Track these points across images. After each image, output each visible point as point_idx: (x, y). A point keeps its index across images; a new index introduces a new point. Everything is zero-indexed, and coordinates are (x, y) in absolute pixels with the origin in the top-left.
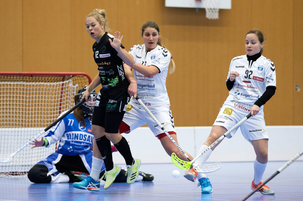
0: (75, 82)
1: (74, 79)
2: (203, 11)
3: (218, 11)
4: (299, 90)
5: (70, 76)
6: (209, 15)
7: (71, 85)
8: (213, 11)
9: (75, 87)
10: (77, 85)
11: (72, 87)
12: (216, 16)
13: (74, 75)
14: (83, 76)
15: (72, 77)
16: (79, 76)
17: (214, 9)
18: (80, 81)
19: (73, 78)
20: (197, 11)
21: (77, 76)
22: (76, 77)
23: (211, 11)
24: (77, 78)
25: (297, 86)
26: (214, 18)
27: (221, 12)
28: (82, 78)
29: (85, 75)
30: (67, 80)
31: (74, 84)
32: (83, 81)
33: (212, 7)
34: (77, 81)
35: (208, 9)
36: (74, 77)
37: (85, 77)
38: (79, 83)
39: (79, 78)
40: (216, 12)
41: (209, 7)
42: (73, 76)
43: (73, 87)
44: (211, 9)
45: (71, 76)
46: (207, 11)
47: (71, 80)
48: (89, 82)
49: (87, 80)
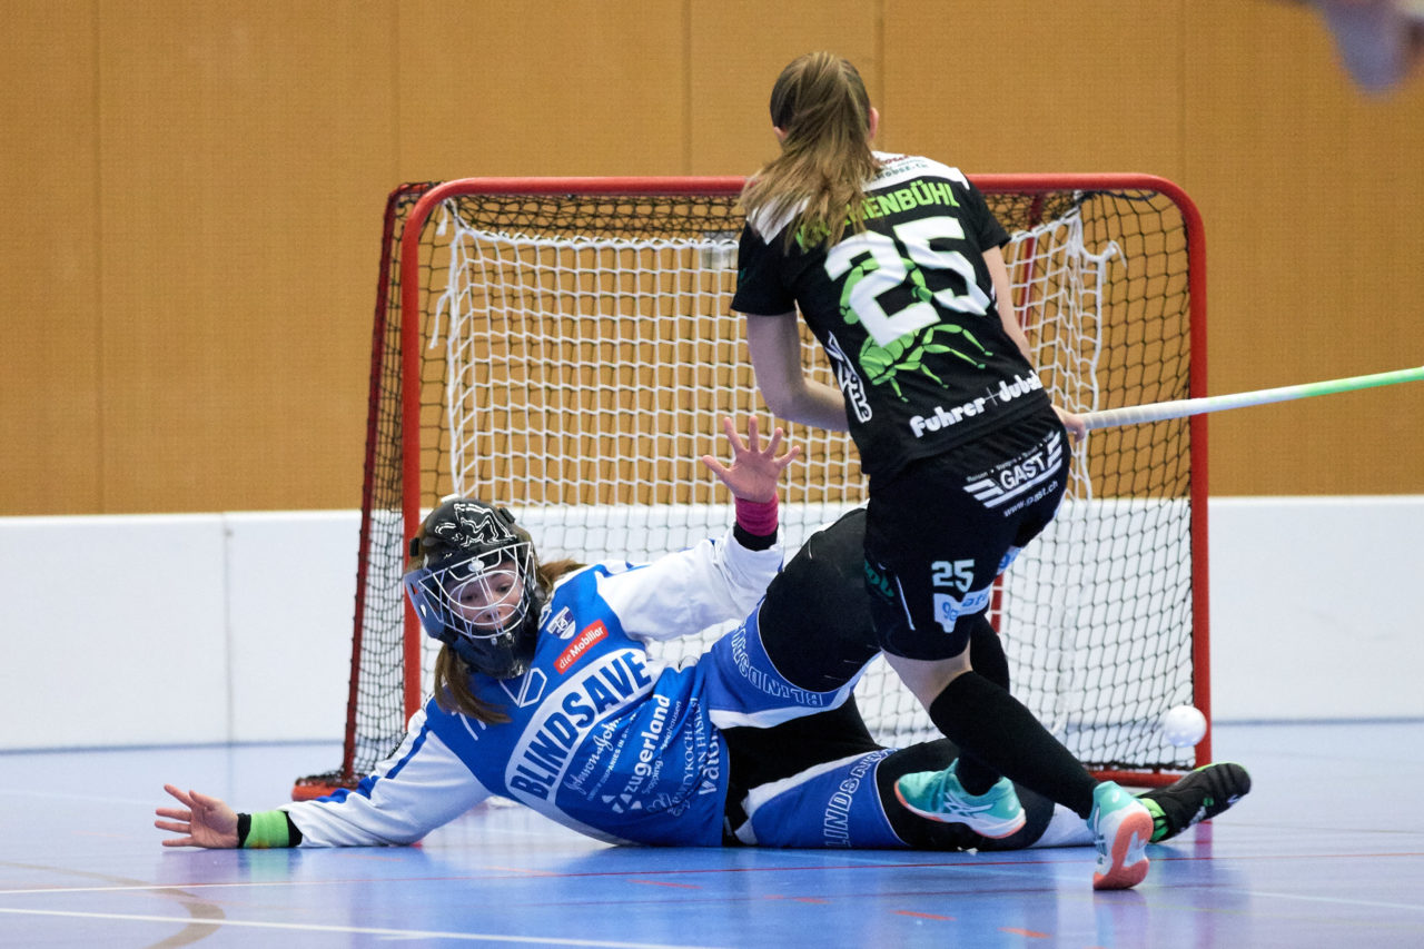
0: (1101, 234)
1: (1098, 213)
5: (1072, 195)
7: (1075, 246)
9: (1101, 258)
10: (1112, 249)
11: (1082, 256)
13: (1092, 190)
14: (1146, 193)
15: (1082, 200)
16: (1123, 196)
18: (1130, 224)
19: (1087, 204)
21: (1113, 195)
22: (1107, 199)
24: (1115, 206)
28: (1140, 206)
29: (1158, 187)
30: (1055, 217)
31: (1095, 244)
32: (1150, 222)
34: (1113, 221)
36: (1098, 203)
37: (1161, 200)
38: (1122, 237)
39: (1123, 205)
42: (1088, 196)
43: (1090, 257)
45: (1077, 194)
47: (1076, 218)
48: (1185, 226)
49: (1173, 217)
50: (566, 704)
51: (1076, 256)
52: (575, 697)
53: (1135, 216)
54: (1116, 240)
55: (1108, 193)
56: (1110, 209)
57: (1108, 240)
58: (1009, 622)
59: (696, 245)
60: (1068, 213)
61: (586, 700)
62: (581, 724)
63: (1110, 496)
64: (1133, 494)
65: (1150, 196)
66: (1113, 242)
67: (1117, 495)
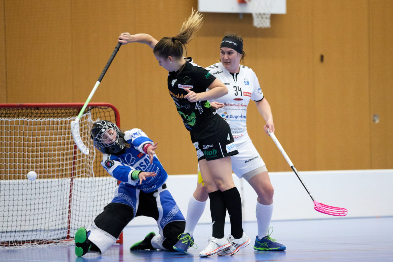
0: (95, 117)
1: (95, 112)
2: (249, 17)
3: (269, 16)
4: (377, 121)
6: (257, 23)
7: (90, 119)
8: (262, 18)
12: (267, 24)
13: (94, 107)
14: (106, 107)
16: (101, 108)
17: (264, 14)
18: (102, 114)
19: (92, 110)
20: (241, 17)
21: (98, 108)
22: (97, 109)
23: (260, 17)
24: (99, 110)
25: (375, 116)
26: (264, 26)
27: (274, 17)
28: (105, 110)
29: (109, 106)
31: (94, 119)
32: (107, 114)
33: (262, 12)
34: (98, 114)
35: (256, 14)
36: (94, 109)
37: (110, 109)
38: (100, 117)
39: (101, 110)
40: (266, 18)
41: (258, 12)
42: (92, 108)
44: (260, 14)
45: (90, 108)
46: (254, 16)
47: (90, 113)
48: (115, 115)
49: (112, 113)
50: (140, 165)
51: (90, 122)
52: (142, 163)
53: (103, 113)
54: (99, 118)
55: (97, 107)
56: (97, 111)
57: (97, 118)
58: (73, 206)
59: (4, 120)
60: (88, 112)
61: (145, 164)
62: (144, 169)
63: (98, 176)
64: (103, 176)
65: (107, 108)
66: (98, 119)
67: (99, 176)
